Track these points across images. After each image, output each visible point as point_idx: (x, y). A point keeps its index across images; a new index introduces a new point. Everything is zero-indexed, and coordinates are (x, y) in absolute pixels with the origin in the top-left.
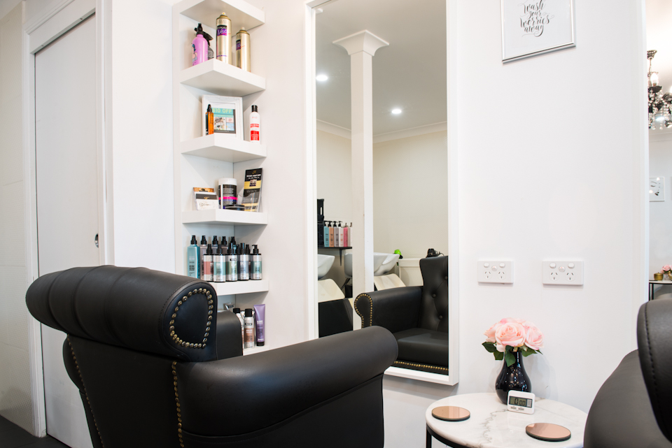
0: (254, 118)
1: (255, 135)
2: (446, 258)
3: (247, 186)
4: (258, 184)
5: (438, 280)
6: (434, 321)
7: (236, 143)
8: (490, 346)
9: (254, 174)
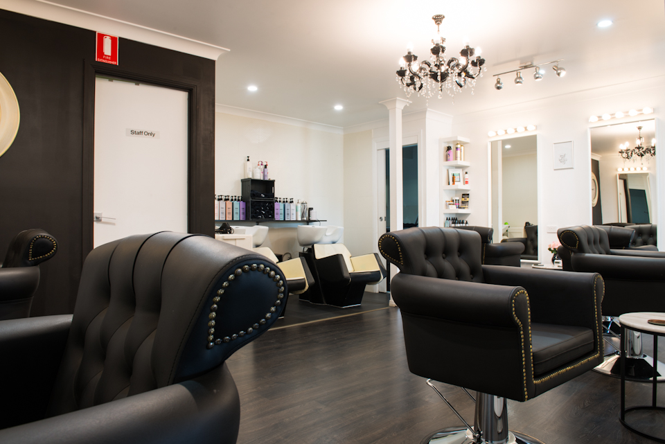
0: (467, 176)
1: (467, 182)
2: (537, 226)
3: (463, 199)
4: (468, 199)
5: (533, 235)
6: (532, 251)
7: (460, 185)
8: (550, 249)
9: (466, 195)
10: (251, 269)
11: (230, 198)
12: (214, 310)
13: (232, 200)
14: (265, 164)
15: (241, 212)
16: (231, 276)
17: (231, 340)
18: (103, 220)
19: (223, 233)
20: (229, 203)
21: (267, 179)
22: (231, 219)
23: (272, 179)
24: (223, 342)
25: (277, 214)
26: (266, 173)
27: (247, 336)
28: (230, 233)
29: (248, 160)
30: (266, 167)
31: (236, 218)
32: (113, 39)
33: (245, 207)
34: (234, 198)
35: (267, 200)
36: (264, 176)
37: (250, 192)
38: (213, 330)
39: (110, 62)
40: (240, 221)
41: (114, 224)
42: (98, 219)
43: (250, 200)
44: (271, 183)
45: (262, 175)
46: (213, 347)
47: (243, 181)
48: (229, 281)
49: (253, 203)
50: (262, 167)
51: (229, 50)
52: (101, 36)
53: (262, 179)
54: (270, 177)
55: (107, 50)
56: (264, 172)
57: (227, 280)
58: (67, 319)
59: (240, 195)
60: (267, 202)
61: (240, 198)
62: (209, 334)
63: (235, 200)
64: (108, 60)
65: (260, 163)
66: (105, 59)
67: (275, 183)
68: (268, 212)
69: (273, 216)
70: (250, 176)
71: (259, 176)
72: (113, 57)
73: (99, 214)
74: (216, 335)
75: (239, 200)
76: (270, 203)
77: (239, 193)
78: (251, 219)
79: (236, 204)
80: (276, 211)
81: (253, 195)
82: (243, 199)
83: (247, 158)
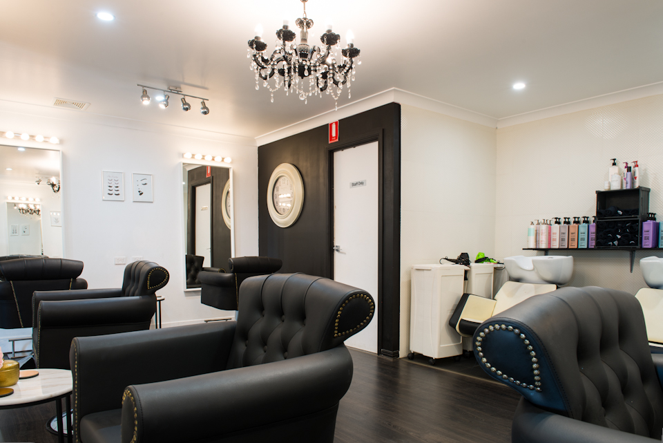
15: (591, 236)
20: (574, 226)
22: (576, 247)
29: (614, 164)
31: (582, 245)
32: (336, 123)
43: (597, 220)
45: (625, 182)
49: (600, 224)
52: (331, 124)
55: (334, 133)
56: (626, 178)
66: (333, 140)
69: (637, 242)
72: (337, 136)
80: (644, 235)
83: (613, 161)
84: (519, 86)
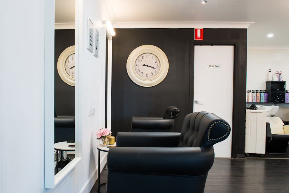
10: (219, 123)
11: (259, 91)
12: (209, 132)
13: (260, 92)
14: (280, 73)
15: (265, 98)
16: (213, 124)
17: (214, 140)
18: (198, 103)
19: (252, 109)
20: (258, 94)
21: (281, 80)
22: (259, 102)
23: (284, 81)
24: (212, 140)
25: (287, 99)
26: (280, 78)
27: (219, 140)
28: (256, 109)
29: (270, 71)
30: (280, 75)
31: (262, 101)
32: (201, 30)
33: (267, 96)
34: (261, 91)
35: (281, 92)
36: (279, 79)
37: (270, 88)
38: (209, 137)
39: (200, 39)
40: (264, 103)
41: (202, 104)
42: (196, 102)
43: (270, 92)
44: (284, 83)
45: (278, 79)
46: (209, 141)
47: (267, 82)
48: (213, 125)
49: (272, 94)
50: (278, 75)
51: (254, 22)
52: (196, 30)
53: (278, 81)
54: (283, 79)
55: (199, 35)
56: (279, 77)
57: (212, 125)
58: (179, 134)
59: (265, 90)
60: (280, 93)
61: (265, 91)
62: (208, 138)
63: (262, 92)
64: (199, 39)
65: (277, 72)
66: (198, 39)
67: (286, 83)
68: (281, 98)
69: (284, 101)
70: (271, 80)
71: (276, 79)
72: (201, 37)
73: (197, 100)
74: (210, 138)
75: (264, 92)
76: (282, 93)
77: (264, 89)
78: (270, 102)
79: (262, 94)
80: (286, 98)
81: (272, 90)
82: (266, 92)
83: (269, 70)
84: (270, 36)
